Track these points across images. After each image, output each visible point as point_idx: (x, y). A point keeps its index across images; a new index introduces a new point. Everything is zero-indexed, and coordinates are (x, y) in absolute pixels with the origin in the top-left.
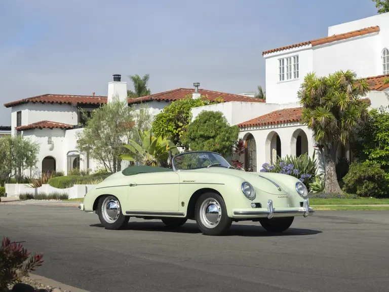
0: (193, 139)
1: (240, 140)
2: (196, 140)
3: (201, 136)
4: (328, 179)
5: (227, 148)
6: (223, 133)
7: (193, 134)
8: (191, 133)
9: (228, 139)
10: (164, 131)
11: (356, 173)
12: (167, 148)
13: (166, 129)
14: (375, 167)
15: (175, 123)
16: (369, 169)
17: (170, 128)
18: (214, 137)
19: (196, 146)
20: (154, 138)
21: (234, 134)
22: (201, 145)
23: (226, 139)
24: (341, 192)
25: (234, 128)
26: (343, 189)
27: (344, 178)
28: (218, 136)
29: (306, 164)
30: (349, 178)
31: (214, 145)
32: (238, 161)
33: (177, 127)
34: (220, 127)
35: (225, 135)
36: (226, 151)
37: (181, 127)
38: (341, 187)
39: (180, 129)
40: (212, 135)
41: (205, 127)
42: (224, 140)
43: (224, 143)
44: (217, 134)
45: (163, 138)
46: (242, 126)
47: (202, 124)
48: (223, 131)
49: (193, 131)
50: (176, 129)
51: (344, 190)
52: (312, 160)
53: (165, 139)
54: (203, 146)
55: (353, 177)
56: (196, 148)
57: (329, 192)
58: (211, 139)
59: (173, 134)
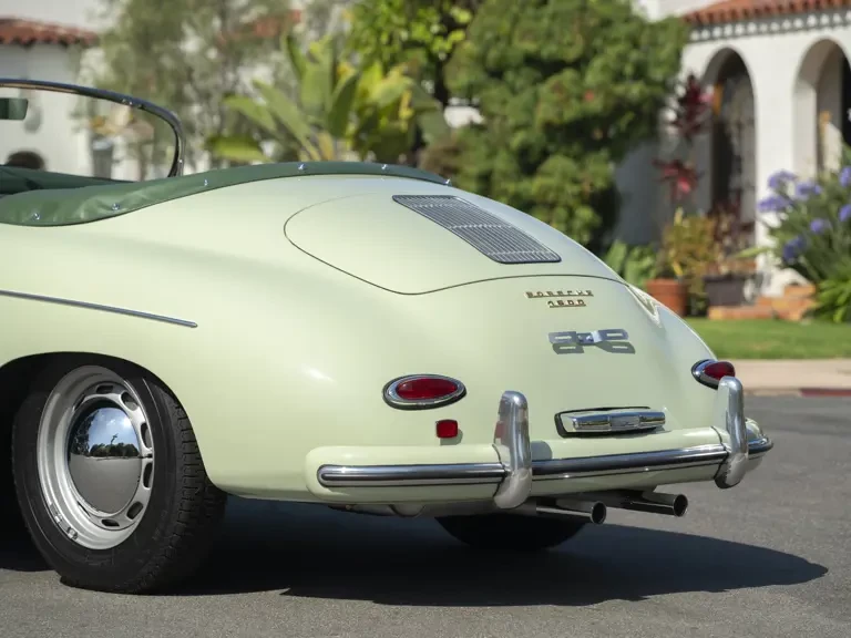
0: (497, 74)
1: (691, 78)
2: (510, 76)
3: (531, 60)
5: (636, 108)
6: (620, 48)
7: (493, 54)
8: (487, 48)
9: (640, 73)
10: (397, 46)
12: (405, 113)
13: (404, 35)
15: (440, 11)
17: (419, 32)
18: (580, 64)
19: (504, 102)
20: (348, 71)
21: (665, 52)
22: (526, 96)
23: (629, 70)
25: (663, 26)
28: (597, 63)
31: (580, 98)
32: (678, 165)
33: (450, 25)
34: (606, 23)
35: (623, 58)
36: (631, 124)
37: (464, 27)
39: (457, 36)
40: (572, 54)
41: (545, 22)
42: (619, 77)
43: (620, 89)
44: (595, 52)
45: (386, 71)
46: (699, 22)
47: (530, 11)
48: (616, 41)
49: (498, 39)
50: (444, 35)
53: (395, 73)
54: (536, 99)
56: (507, 110)
58: (568, 75)
59: (432, 57)
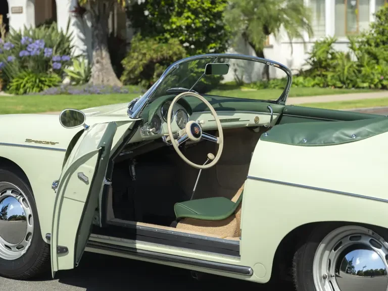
4: (98, 62)
11: (145, 54)
14: (171, 44)
16: (164, 48)
24: (119, 84)
26: (123, 78)
27: (124, 62)
29: (56, 39)
30: (135, 62)
38: (119, 75)
51: (125, 81)
52: (64, 33)
55: (141, 60)
57: (100, 82)
